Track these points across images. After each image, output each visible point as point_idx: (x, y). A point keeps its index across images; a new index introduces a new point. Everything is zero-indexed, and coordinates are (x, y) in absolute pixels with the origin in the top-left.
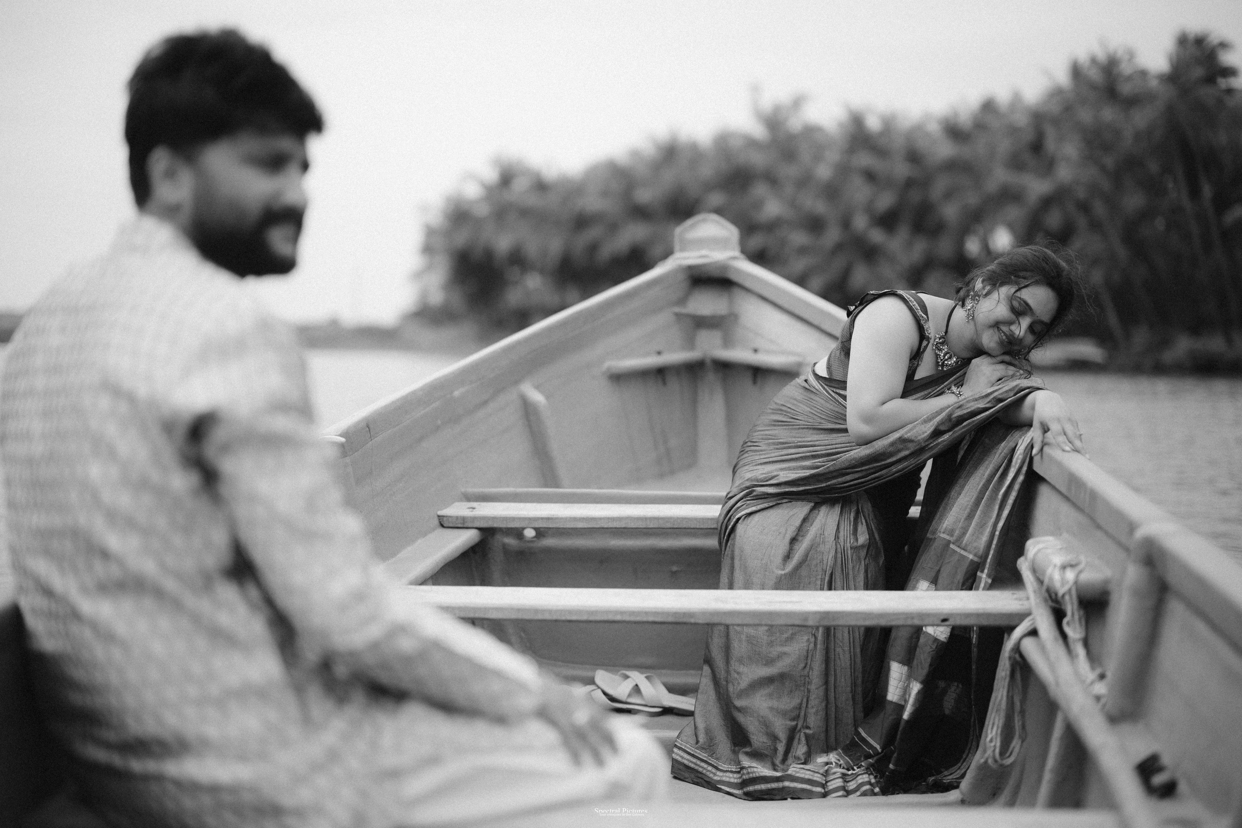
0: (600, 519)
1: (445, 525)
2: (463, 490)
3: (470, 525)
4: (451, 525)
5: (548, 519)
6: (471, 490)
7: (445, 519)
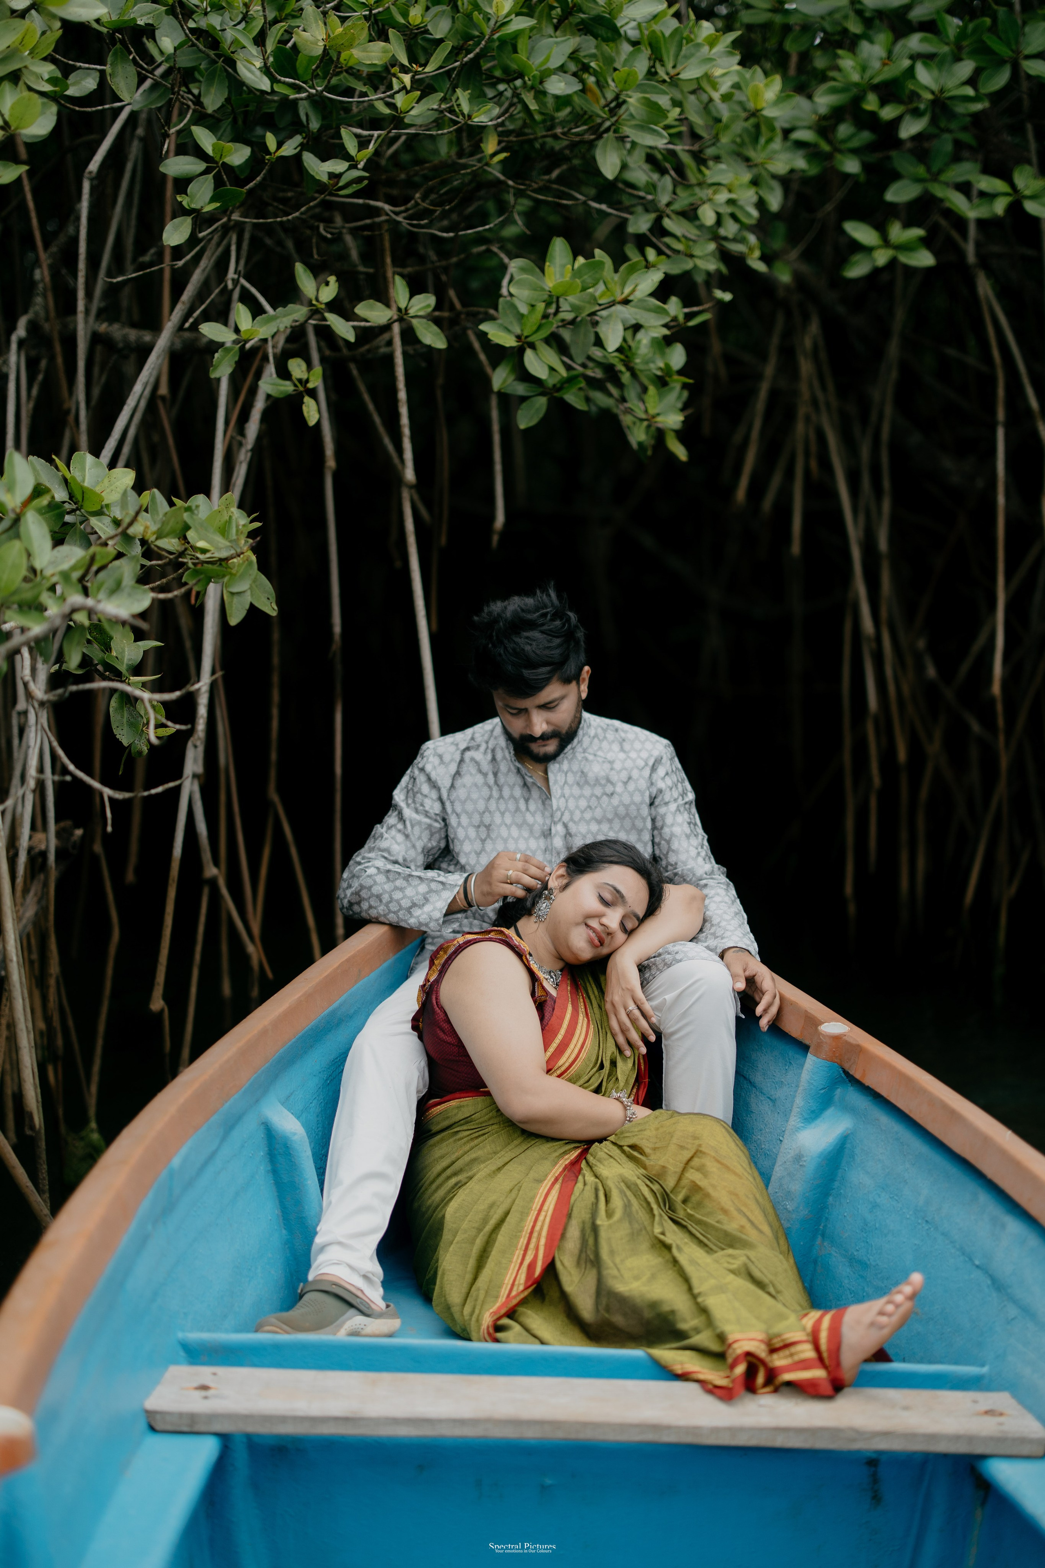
0: (440, 1421)
1: (157, 1428)
2: (180, 1335)
3: (203, 1428)
4: (170, 1428)
5: (346, 1420)
6: (195, 1336)
7: (158, 1417)
